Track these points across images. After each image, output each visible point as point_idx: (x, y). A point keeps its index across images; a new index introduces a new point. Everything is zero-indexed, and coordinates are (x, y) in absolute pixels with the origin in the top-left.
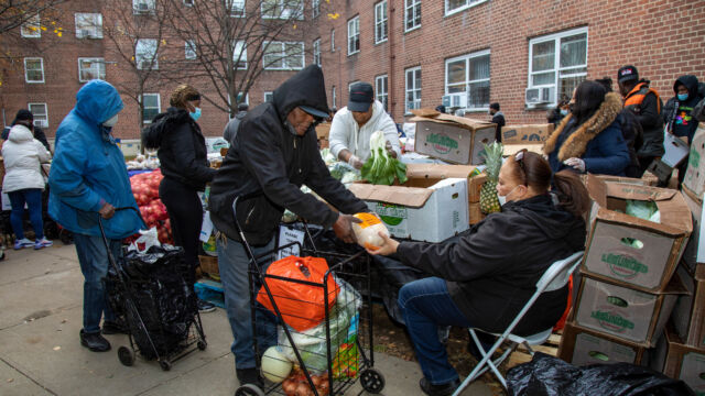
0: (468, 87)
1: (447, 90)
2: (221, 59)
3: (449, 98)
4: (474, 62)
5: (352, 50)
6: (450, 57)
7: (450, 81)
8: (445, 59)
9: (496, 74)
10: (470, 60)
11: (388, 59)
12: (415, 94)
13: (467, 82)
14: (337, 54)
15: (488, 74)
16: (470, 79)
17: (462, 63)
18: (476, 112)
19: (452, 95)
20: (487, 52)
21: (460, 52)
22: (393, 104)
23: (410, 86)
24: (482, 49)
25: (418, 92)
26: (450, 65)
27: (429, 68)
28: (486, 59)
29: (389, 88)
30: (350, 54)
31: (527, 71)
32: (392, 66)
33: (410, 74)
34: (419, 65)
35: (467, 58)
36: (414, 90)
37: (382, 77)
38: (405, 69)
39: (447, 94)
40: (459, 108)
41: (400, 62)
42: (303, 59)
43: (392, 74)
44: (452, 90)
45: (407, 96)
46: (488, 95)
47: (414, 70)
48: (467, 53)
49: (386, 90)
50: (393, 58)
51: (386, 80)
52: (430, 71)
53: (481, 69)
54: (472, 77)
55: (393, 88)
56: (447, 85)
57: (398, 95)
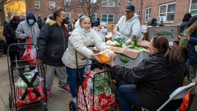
0: (166, 15)
1: (159, 15)
2: (86, 2)
3: (159, 18)
4: (169, 6)
5: (129, 1)
6: (161, 4)
7: (160, 12)
8: (159, 5)
9: (177, 11)
10: (168, 5)
11: (141, 4)
12: (148, 16)
13: (166, 13)
14: (125, 2)
15: (174, 10)
16: (167, 12)
17: (165, 6)
18: (168, 23)
19: (161, 17)
20: (174, 3)
21: (165, 2)
22: (141, 19)
23: (147, 13)
24: (173, 2)
25: (149, 16)
26: (161, 7)
27: (154, 8)
28: (174, 5)
29: (140, 14)
30: (129, 2)
31: (188, 9)
32: (142, 7)
33: (147, 10)
34: (151, 6)
35: (167, 5)
36: (148, 15)
37: (138, 10)
38: (146, 8)
39: (159, 16)
40: (163, 21)
41: (144, 5)
42: (114, 4)
43: (141, 9)
44: (161, 15)
45: (146, 16)
46: (173, 18)
47: (149, 8)
48: (167, 3)
49: (139, 15)
50: (142, 4)
51: (139, 11)
52: (154, 9)
53: (172, 8)
54: (168, 11)
55: (141, 14)
56: (159, 13)
57: (143, 17)
